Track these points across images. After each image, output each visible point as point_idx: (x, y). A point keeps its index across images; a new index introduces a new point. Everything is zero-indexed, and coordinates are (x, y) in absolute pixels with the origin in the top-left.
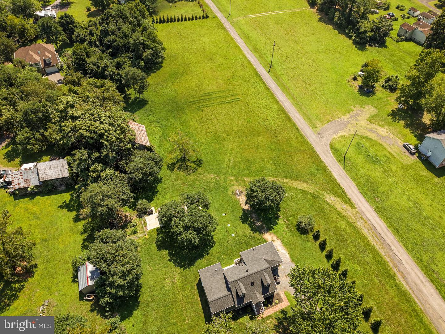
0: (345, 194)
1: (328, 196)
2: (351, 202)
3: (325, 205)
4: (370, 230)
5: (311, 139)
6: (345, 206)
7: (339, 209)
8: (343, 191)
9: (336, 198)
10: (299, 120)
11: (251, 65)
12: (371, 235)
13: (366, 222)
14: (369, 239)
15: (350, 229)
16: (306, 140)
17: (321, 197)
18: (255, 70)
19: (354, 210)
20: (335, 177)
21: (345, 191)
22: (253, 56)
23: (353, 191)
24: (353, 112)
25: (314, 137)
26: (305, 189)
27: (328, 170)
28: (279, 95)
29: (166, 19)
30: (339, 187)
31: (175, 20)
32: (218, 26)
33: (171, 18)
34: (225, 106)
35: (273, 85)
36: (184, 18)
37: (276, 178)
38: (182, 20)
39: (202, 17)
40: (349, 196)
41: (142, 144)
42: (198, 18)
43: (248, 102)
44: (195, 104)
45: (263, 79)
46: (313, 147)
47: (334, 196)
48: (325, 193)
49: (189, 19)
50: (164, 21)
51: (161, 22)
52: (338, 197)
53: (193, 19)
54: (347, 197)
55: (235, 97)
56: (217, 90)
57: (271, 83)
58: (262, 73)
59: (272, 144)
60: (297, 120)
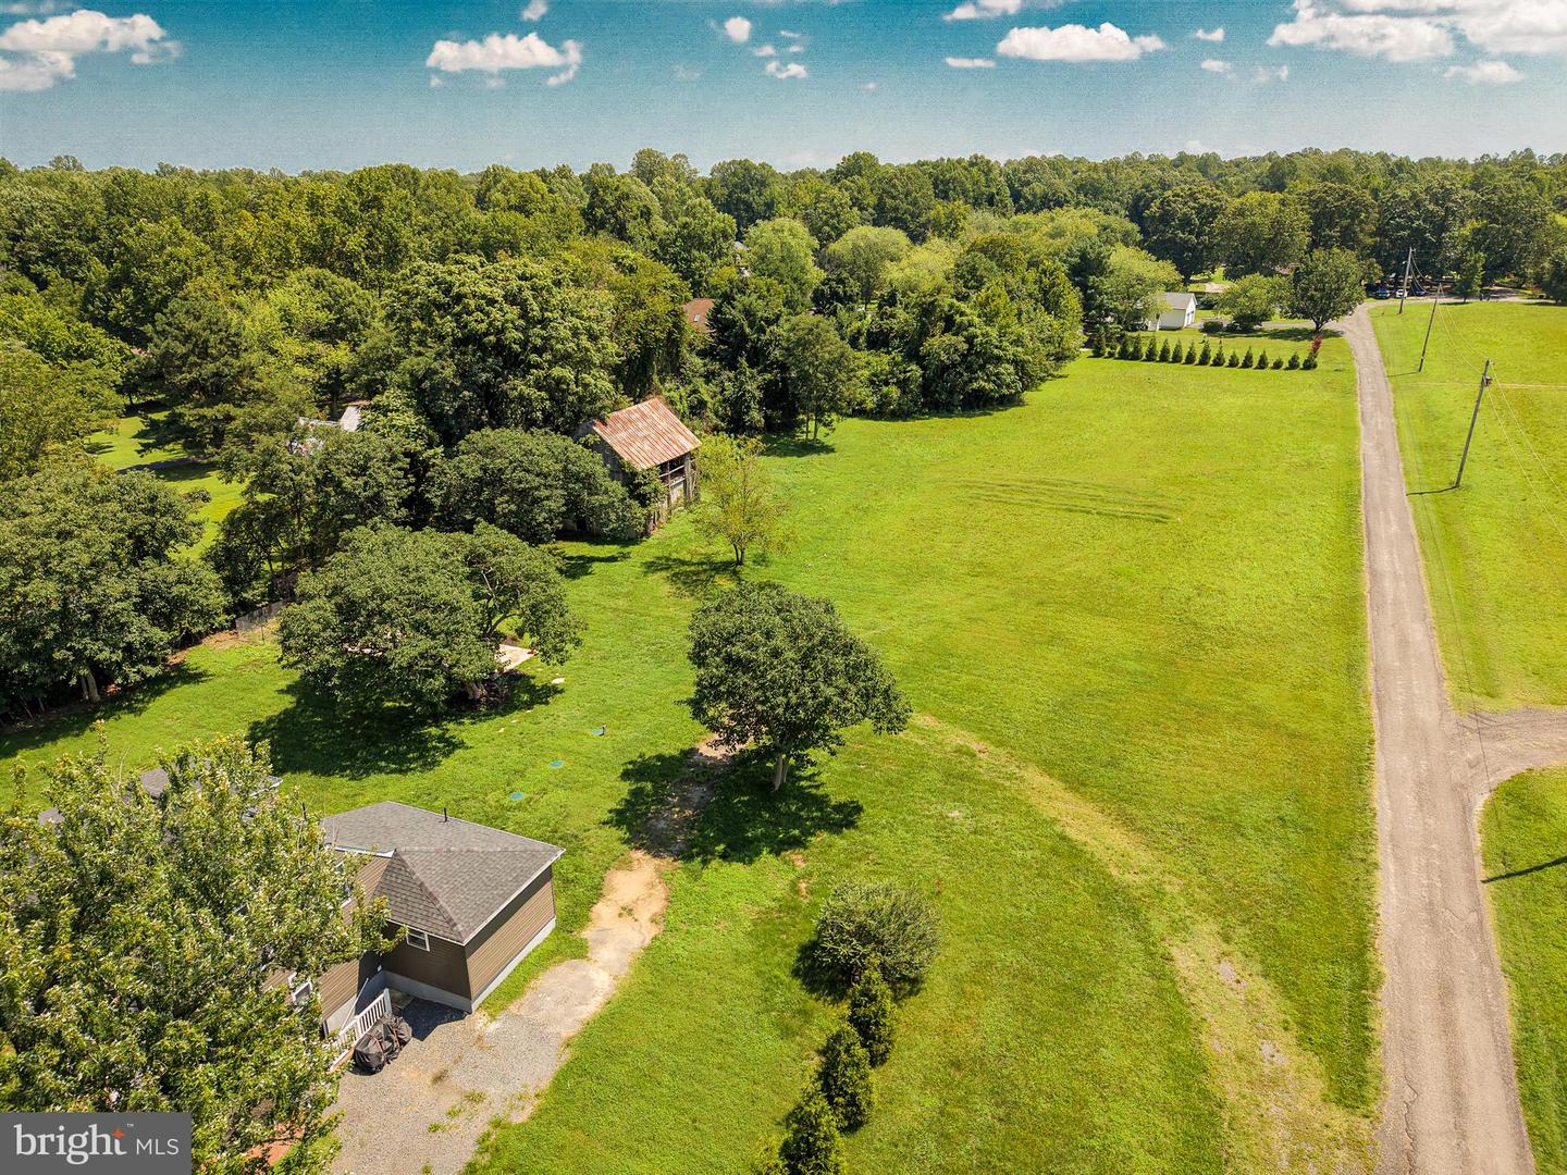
2: (1358, 1065)
3: (1133, 970)
5: (1397, 716)
6: (1281, 1053)
7: (1214, 1046)
9: (1263, 988)
10: (1404, 643)
11: (1354, 470)
16: (1355, 709)
17: (1159, 925)
18: (1352, 483)
19: (1335, 1115)
20: (1378, 898)
21: (1374, 988)
22: (1394, 454)
23: (1448, 1025)
26: (1095, 849)
28: (1383, 556)
29: (1144, 350)
30: (1358, 952)
31: (1176, 359)
32: (1326, 386)
33: (1165, 351)
34: (1080, 518)
35: (1394, 528)
36: (1213, 355)
37: (992, 748)
38: (1203, 362)
39: (1286, 364)
40: (1384, 1022)
41: (617, 449)
42: (1271, 365)
43: (1198, 534)
44: (971, 488)
45: (1362, 506)
46: (1372, 742)
47: (1258, 968)
48: (1207, 928)
49: (1233, 364)
50: (1135, 356)
51: (1124, 355)
52: (1287, 987)
53: (1247, 364)
54: (1359, 1020)
55: (1153, 511)
56: (1101, 482)
57: (1388, 522)
58: (1376, 494)
59: (1140, 657)
60: (1390, 639)
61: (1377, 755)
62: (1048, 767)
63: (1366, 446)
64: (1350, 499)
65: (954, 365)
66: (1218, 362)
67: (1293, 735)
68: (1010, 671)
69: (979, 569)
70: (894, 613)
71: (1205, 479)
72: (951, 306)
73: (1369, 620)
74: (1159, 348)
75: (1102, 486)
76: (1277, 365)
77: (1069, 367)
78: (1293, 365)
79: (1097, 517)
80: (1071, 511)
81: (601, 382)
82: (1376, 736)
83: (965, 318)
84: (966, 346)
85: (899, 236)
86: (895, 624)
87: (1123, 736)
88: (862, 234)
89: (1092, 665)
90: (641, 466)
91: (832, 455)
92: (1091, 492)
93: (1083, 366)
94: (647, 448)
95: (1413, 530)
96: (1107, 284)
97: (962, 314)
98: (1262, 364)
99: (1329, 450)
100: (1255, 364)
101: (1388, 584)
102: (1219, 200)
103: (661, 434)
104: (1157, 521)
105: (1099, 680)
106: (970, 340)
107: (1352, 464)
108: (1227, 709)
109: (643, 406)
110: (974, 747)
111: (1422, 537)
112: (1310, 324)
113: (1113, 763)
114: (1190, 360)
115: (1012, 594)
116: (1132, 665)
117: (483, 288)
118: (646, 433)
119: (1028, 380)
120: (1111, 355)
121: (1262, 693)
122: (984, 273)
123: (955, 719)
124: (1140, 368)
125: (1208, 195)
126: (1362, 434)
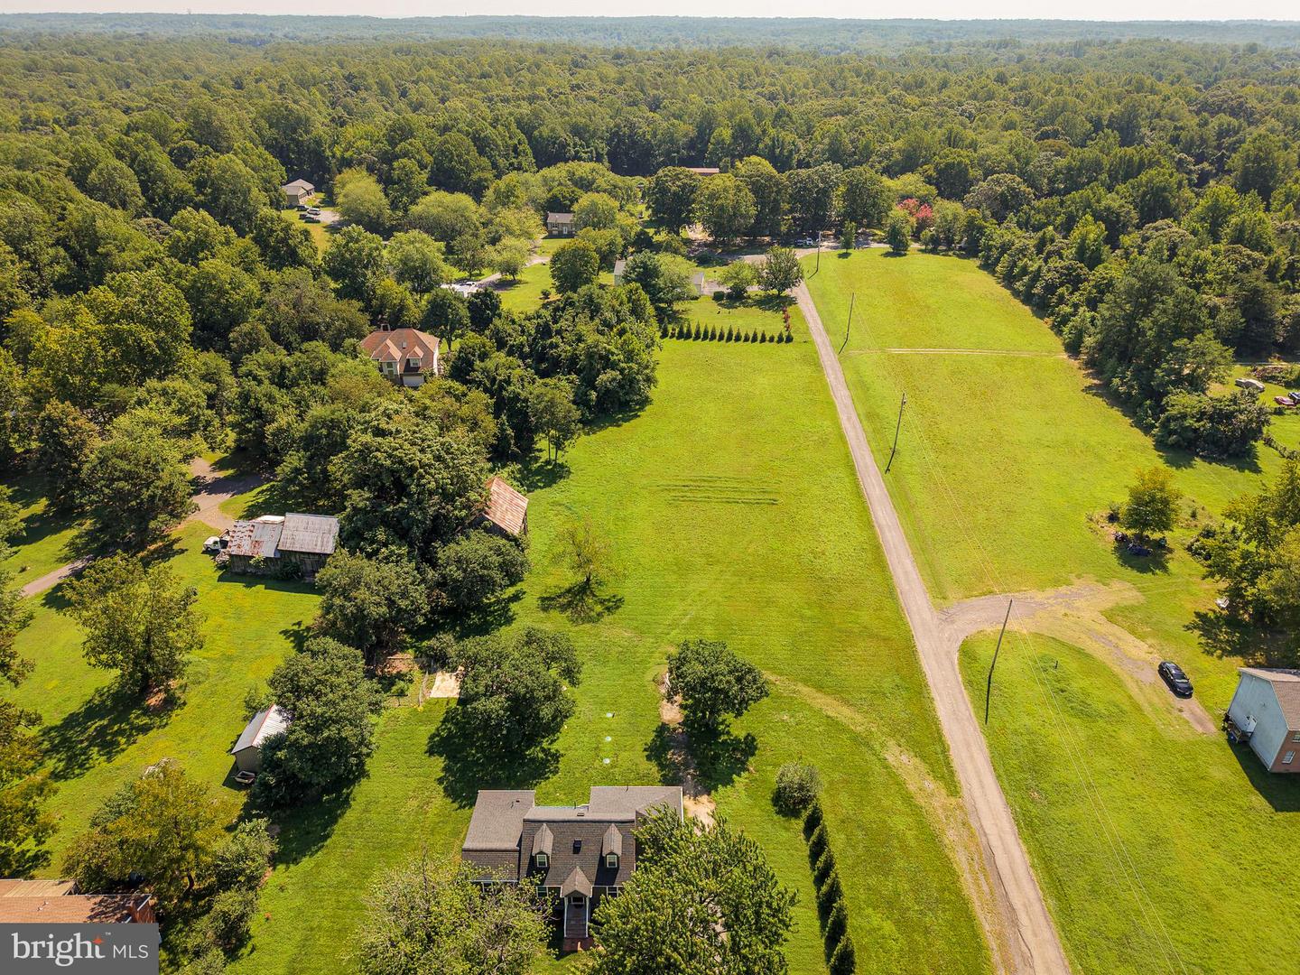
0: (947, 757)
1: (896, 750)
2: (953, 781)
3: (877, 768)
4: (976, 857)
5: (917, 620)
6: (930, 784)
7: (912, 788)
8: (945, 750)
9: (917, 760)
11: (845, 443)
12: (972, 872)
13: (972, 836)
14: (962, 879)
15: (917, 838)
16: (901, 619)
17: (877, 747)
18: (848, 455)
19: (953, 800)
20: (939, 714)
21: (949, 751)
22: (858, 425)
23: (972, 757)
24: (1070, 587)
25: (927, 615)
26: (841, 719)
27: (927, 695)
28: (880, 513)
29: (693, 330)
30: (939, 738)
31: (714, 337)
32: (804, 359)
33: (706, 332)
34: (735, 507)
35: (878, 491)
36: (734, 334)
37: (779, 677)
39: (776, 339)
40: (955, 764)
41: (502, 526)
42: (768, 339)
43: (795, 510)
44: (668, 491)
45: (858, 473)
46: (912, 636)
47: (913, 754)
48: (892, 743)
49: (746, 340)
50: (688, 336)
51: (682, 335)
52: (923, 758)
53: (754, 340)
54: (948, 765)
55: (767, 496)
56: (731, 475)
57: (874, 486)
59: (809, 606)
60: (899, 571)
66: (738, 339)
67: (884, 639)
69: (710, 559)
70: (689, 601)
72: (605, 349)
73: (889, 561)
74: (702, 331)
75: (733, 478)
76: (772, 340)
78: (780, 338)
82: (913, 632)
86: (694, 608)
87: (825, 657)
88: (439, 202)
89: (793, 616)
90: (516, 532)
92: (730, 484)
94: (512, 517)
98: (763, 338)
99: (828, 427)
100: (759, 339)
101: (887, 534)
103: (511, 504)
104: (773, 504)
105: (799, 625)
107: (842, 436)
108: (856, 630)
110: (772, 679)
113: (828, 674)
114: (721, 338)
115: (734, 575)
116: (808, 612)
118: (505, 506)
120: (674, 335)
121: (864, 617)
124: (692, 345)
126: (838, 407)
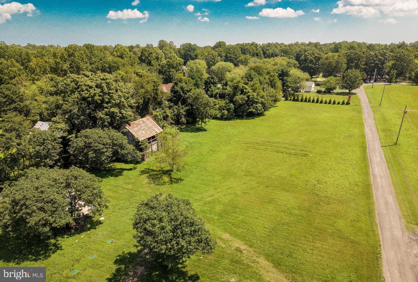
5: (388, 234)
10: (386, 203)
11: (364, 138)
16: (373, 231)
18: (364, 142)
22: (376, 133)
25: (398, 233)
29: (300, 98)
31: (309, 101)
32: (353, 110)
33: (306, 99)
34: (280, 154)
35: (378, 159)
36: (320, 100)
37: (248, 248)
38: (317, 102)
39: (341, 103)
41: (133, 133)
42: (337, 103)
43: (317, 161)
44: (247, 144)
45: (368, 151)
46: (380, 246)
49: (326, 103)
50: (297, 100)
51: (294, 100)
53: (330, 103)
55: (303, 152)
56: (287, 142)
57: (376, 156)
58: (372, 146)
59: (299, 208)
60: (382, 201)
61: (383, 252)
62: (268, 257)
63: (367, 130)
64: (364, 148)
65: (244, 104)
66: (321, 102)
67: (353, 242)
68: (256, 214)
69: (248, 173)
70: (219, 190)
71: (319, 141)
72: (243, 87)
73: (374, 194)
74: (304, 98)
75: (287, 143)
76: (339, 103)
77: (278, 104)
78: (343, 103)
79: (286, 154)
80: (277, 152)
81: (128, 112)
82: (381, 243)
83: (247, 90)
84: (247, 98)
85: (231, 65)
86: (219, 194)
87: (294, 243)
88: (221, 64)
89: (284, 212)
90: (141, 139)
91: (206, 132)
92: (284, 145)
93: (282, 103)
94: (144, 133)
95: (384, 160)
96: (289, 79)
97: (246, 89)
98: (334, 103)
99: (356, 131)
100: (332, 103)
101: (378, 180)
102: (320, 55)
103: (149, 128)
104: (304, 156)
105: (286, 219)
106: (248, 97)
107: (363, 136)
108: (329, 230)
109: (144, 119)
110: (242, 247)
111: (387, 162)
112: (347, 91)
113: (290, 255)
114: (313, 101)
115: (257, 183)
116: (297, 212)
117: (89, 83)
118: (144, 128)
119: (265, 108)
120: (290, 100)
121: (341, 224)
122: (253, 76)
123: (236, 235)
124: (298, 104)
125: (318, 54)
126: (365, 125)
